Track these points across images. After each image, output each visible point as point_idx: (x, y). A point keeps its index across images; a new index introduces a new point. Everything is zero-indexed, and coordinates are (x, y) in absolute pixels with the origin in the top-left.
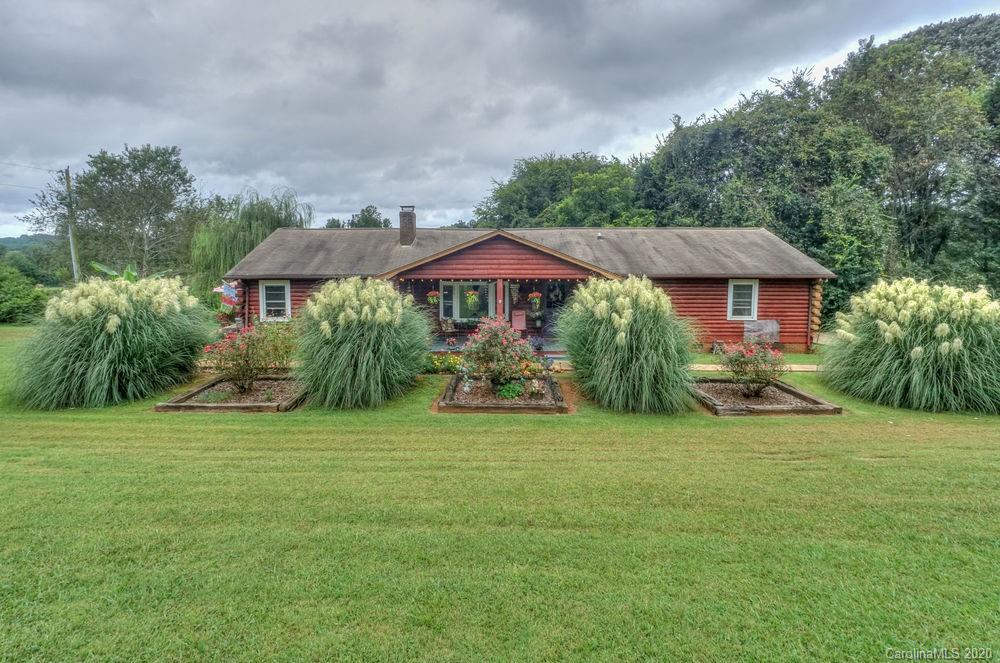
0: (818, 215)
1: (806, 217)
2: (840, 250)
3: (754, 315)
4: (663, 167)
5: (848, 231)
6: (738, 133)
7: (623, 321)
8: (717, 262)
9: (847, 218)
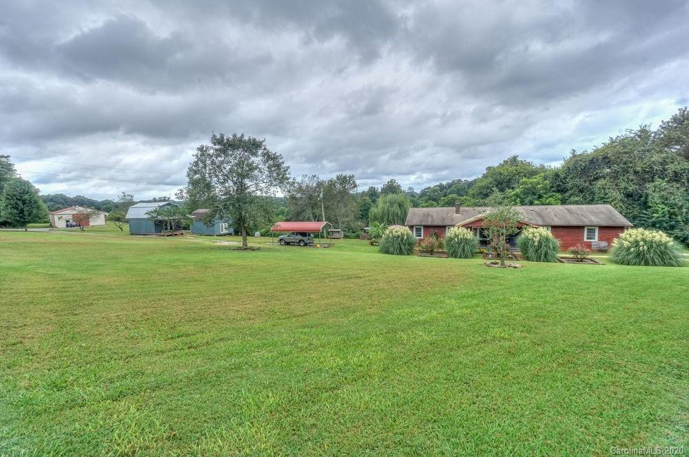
0: (647, 195)
1: (641, 197)
2: (657, 212)
3: (596, 239)
4: (566, 173)
5: (663, 203)
6: (605, 158)
7: (536, 240)
8: (580, 220)
9: (662, 197)
